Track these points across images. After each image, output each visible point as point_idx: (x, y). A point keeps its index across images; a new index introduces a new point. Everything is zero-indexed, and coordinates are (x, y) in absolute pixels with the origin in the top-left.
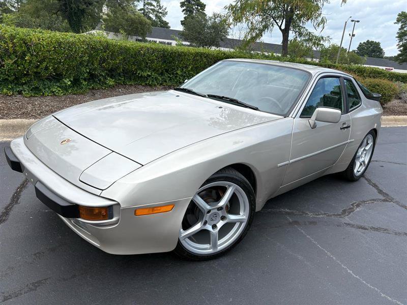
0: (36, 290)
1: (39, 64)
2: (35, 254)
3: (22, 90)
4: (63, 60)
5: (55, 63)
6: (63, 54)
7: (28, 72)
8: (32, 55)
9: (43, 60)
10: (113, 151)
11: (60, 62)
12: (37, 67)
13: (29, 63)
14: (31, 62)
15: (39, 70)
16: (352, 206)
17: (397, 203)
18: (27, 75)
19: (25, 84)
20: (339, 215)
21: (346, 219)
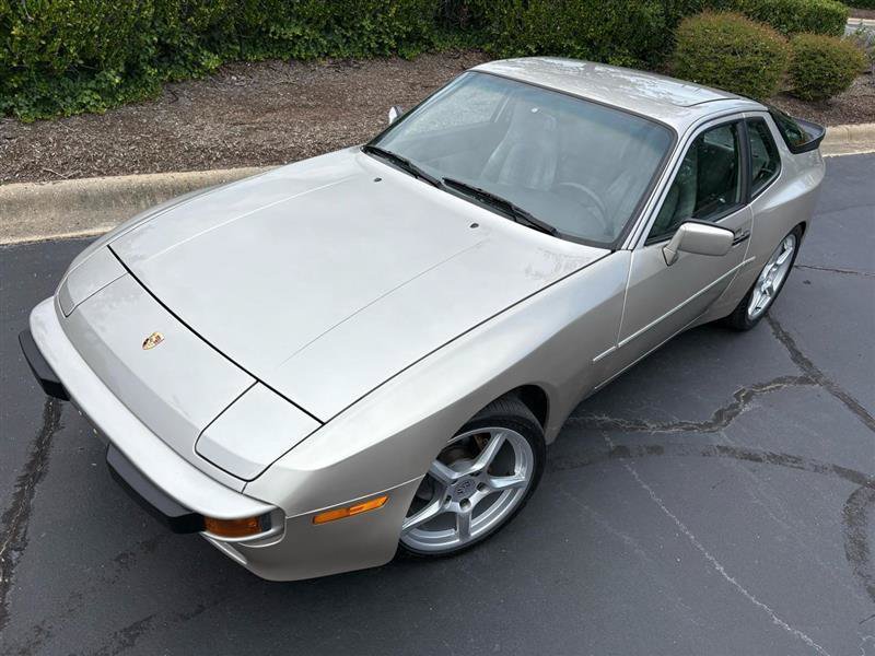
0: (133, 645)
1: (43, 42)
2: (117, 560)
3: (13, 106)
4: (97, 28)
5: (79, 37)
6: (96, 11)
7: (20, 63)
8: (25, 22)
9: (54, 32)
10: (258, 380)
11: (92, 33)
12: (42, 50)
13: (21, 42)
14: (24, 40)
15: (47, 58)
16: (735, 401)
17: (828, 385)
18: (20, 70)
19: (19, 90)
20: (709, 425)
21: (722, 437)
